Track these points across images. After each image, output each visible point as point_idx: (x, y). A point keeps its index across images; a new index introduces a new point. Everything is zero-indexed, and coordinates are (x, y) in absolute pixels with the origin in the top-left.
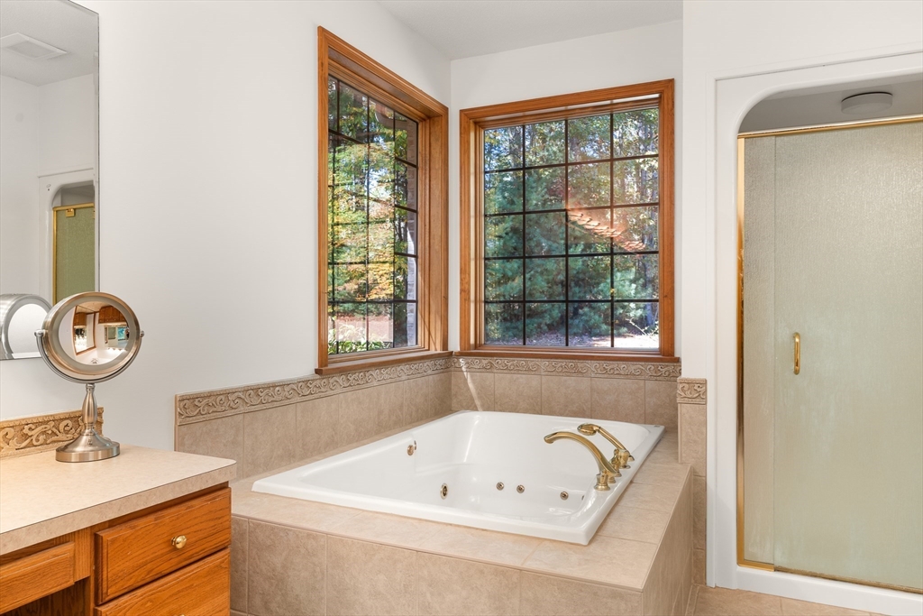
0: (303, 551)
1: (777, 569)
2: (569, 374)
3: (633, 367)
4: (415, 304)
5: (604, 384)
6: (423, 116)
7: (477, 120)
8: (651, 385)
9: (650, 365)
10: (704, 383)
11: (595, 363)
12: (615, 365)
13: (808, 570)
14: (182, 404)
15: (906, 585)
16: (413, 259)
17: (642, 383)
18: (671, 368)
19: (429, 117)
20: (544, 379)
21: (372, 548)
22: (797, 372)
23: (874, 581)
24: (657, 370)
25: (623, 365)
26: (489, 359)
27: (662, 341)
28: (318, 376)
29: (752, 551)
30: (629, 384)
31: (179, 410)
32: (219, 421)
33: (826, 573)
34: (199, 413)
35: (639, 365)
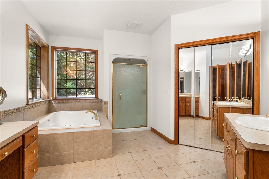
0: (45, 139)
1: (118, 129)
2: (78, 103)
3: (91, 101)
4: (40, 89)
5: (85, 104)
6: (43, 46)
7: (55, 49)
8: (94, 103)
9: (94, 100)
10: (108, 102)
11: (83, 100)
12: (87, 100)
13: (122, 128)
14: (2, 113)
15: (133, 127)
16: (40, 79)
17: (92, 103)
18: (98, 100)
19: (44, 47)
20: (73, 104)
21: (63, 134)
22: (120, 99)
23: (129, 127)
24: (95, 101)
25: (89, 100)
26: (59, 101)
27: (95, 96)
28: (27, 106)
29: (114, 127)
30: (90, 104)
31: (2, 114)
32: (9, 117)
33: (124, 128)
34: (6, 115)
35: (92, 100)
